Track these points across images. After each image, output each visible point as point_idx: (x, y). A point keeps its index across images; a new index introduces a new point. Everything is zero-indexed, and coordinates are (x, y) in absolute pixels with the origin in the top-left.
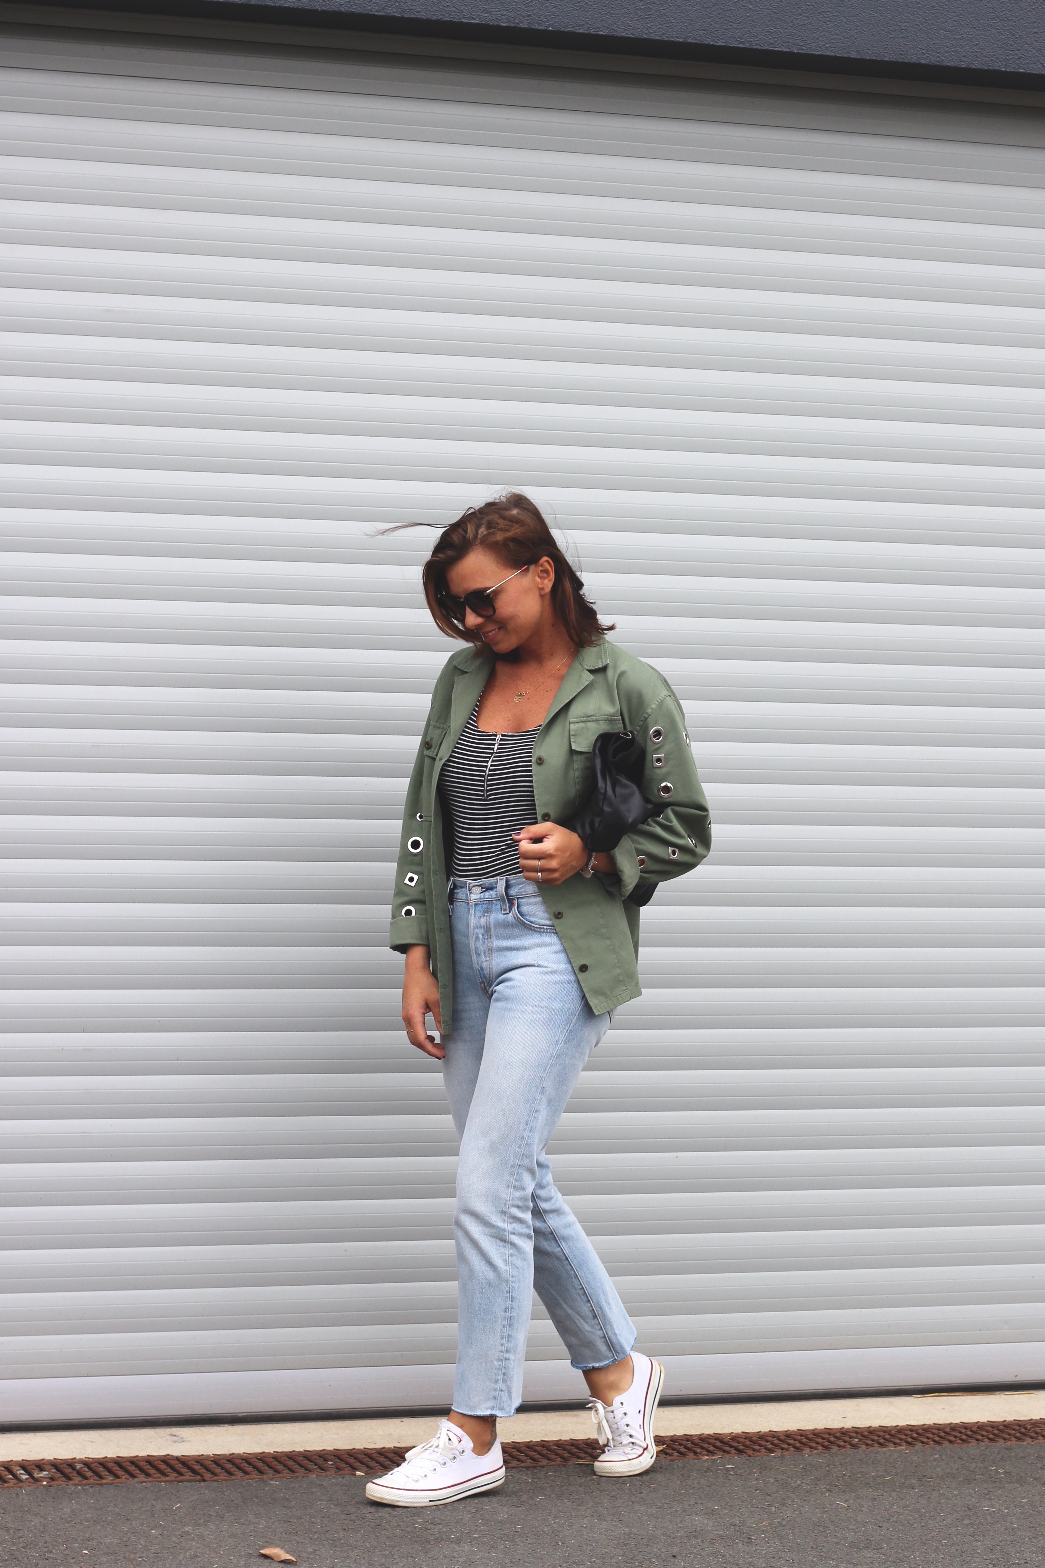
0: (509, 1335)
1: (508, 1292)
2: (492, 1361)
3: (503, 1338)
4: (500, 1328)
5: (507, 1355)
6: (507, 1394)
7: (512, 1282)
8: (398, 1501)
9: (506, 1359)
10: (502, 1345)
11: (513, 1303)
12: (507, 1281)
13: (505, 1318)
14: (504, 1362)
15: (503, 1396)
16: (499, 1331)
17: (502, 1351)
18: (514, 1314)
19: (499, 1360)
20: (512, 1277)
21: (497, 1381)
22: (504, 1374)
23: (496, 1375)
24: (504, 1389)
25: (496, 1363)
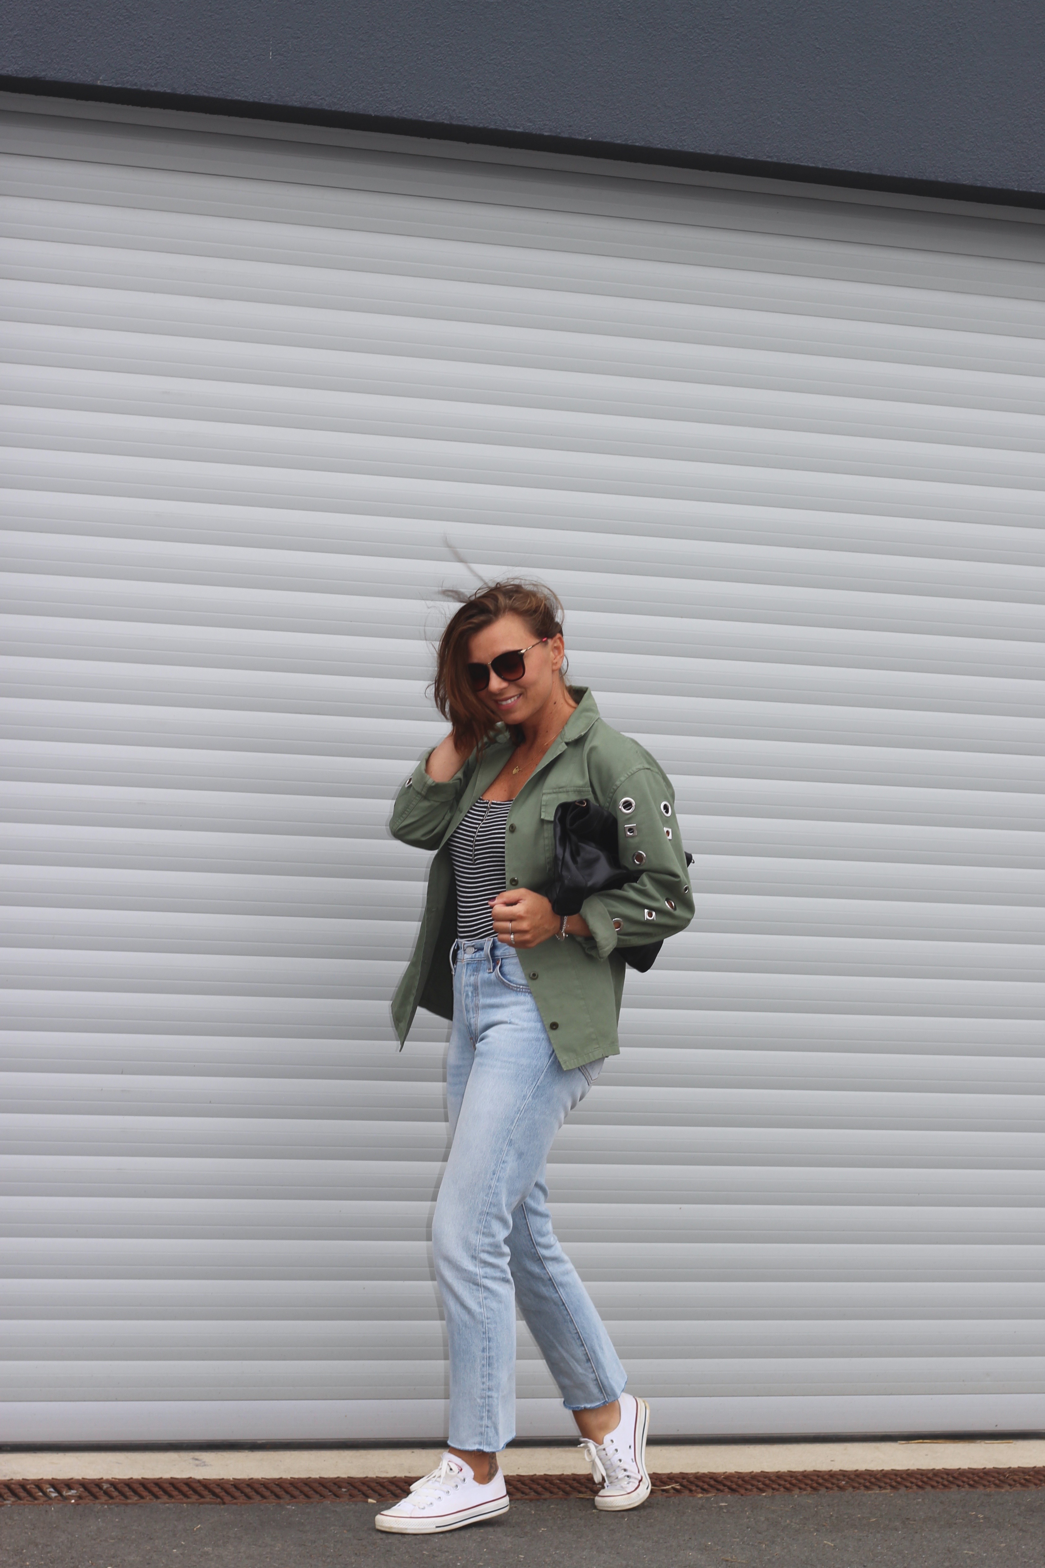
0: (489, 1374)
1: (484, 1333)
2: (475, 1399)
3: (483, 1377)
4: (479, 1367)
5: (490, 1393)
6: (493, 1430)
7: (488, 1324)
8: (406, 1529)
9: (489, 1397)
10: (483, 1383)
11: (491, 1344)
12: (483, 1322)
13: (484, 1358)
14: (487, 1400)
15: (489, 1431)
16: (479, 1370)
17: (483, 1390)
18: (493, 1354)
19: (482, 1398)
20: (487, 1319)
21: (482, 1418)
22: (488, 1411)
23: (480, 1411)
24: (489, 1425)
25: (478, 1400)
